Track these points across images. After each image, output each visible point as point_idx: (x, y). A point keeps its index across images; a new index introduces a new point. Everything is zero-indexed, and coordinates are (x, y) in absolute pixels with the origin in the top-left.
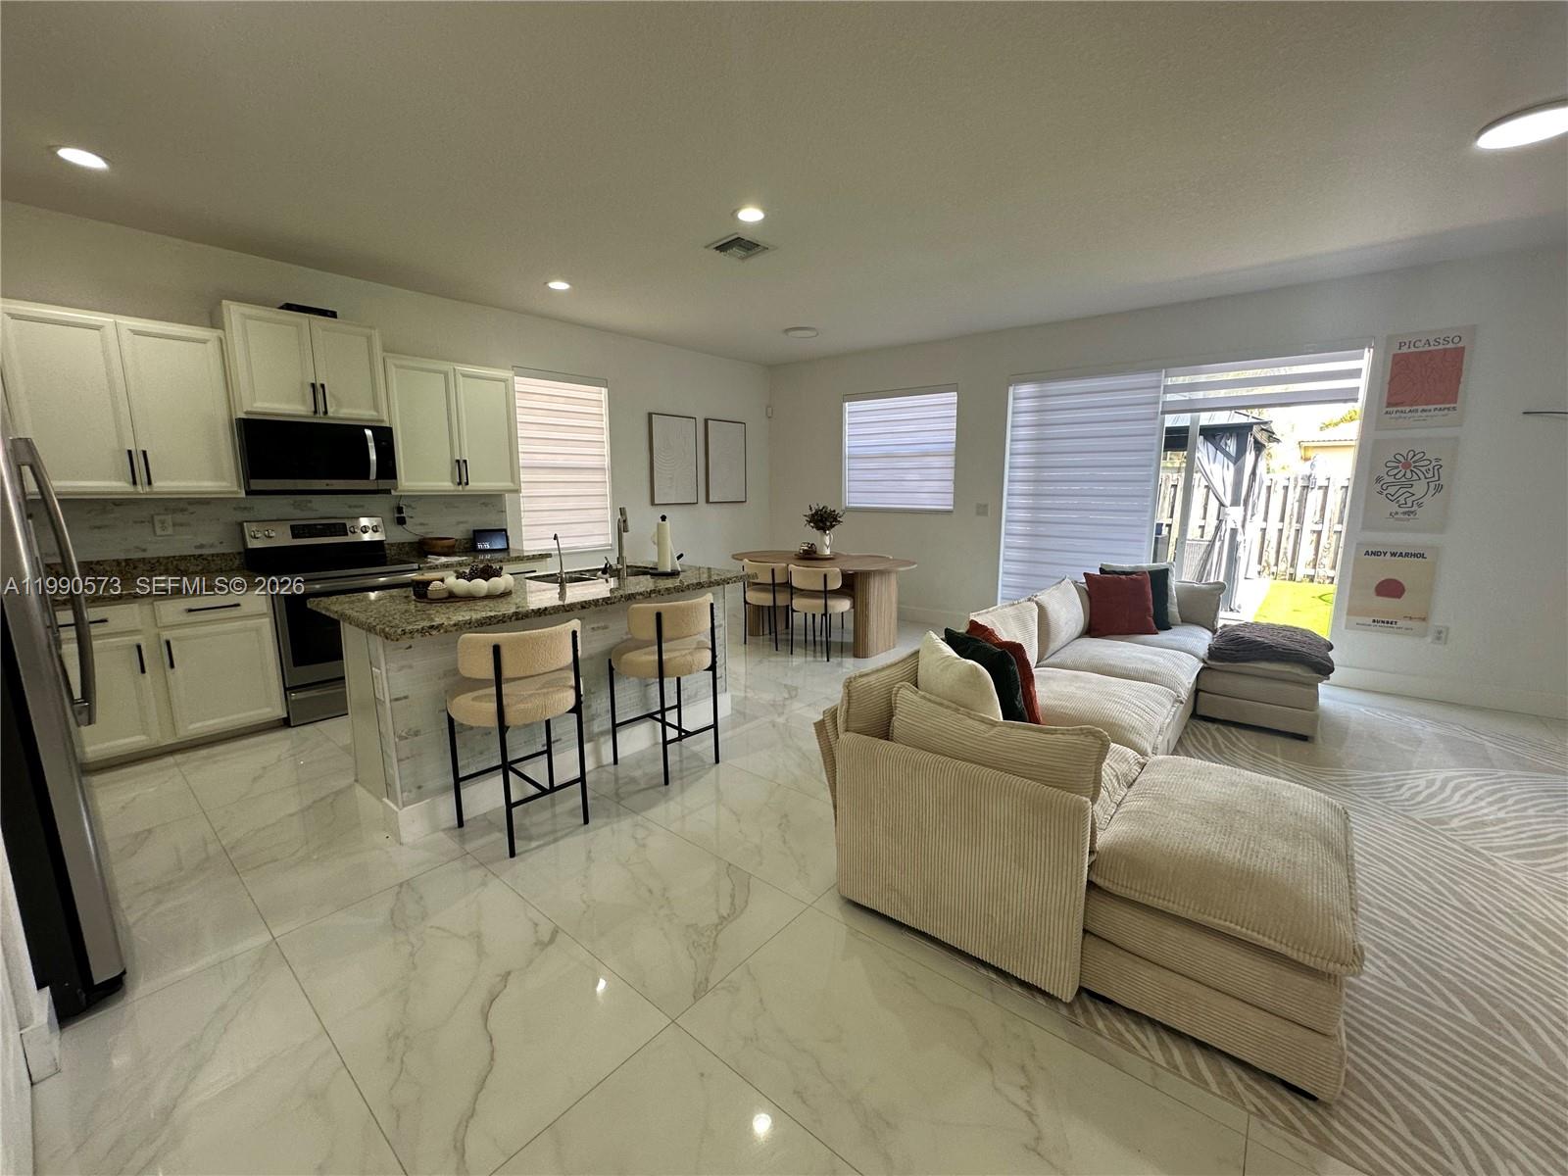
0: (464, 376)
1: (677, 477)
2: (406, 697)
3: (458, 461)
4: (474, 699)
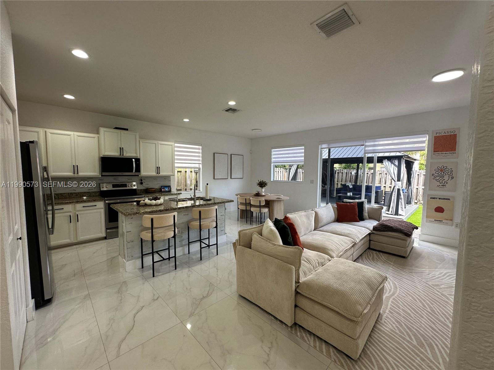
0: (160, 144)
1: (221, 171)
2: (130, 231)
3: (157, 167)
4: (146, 233)
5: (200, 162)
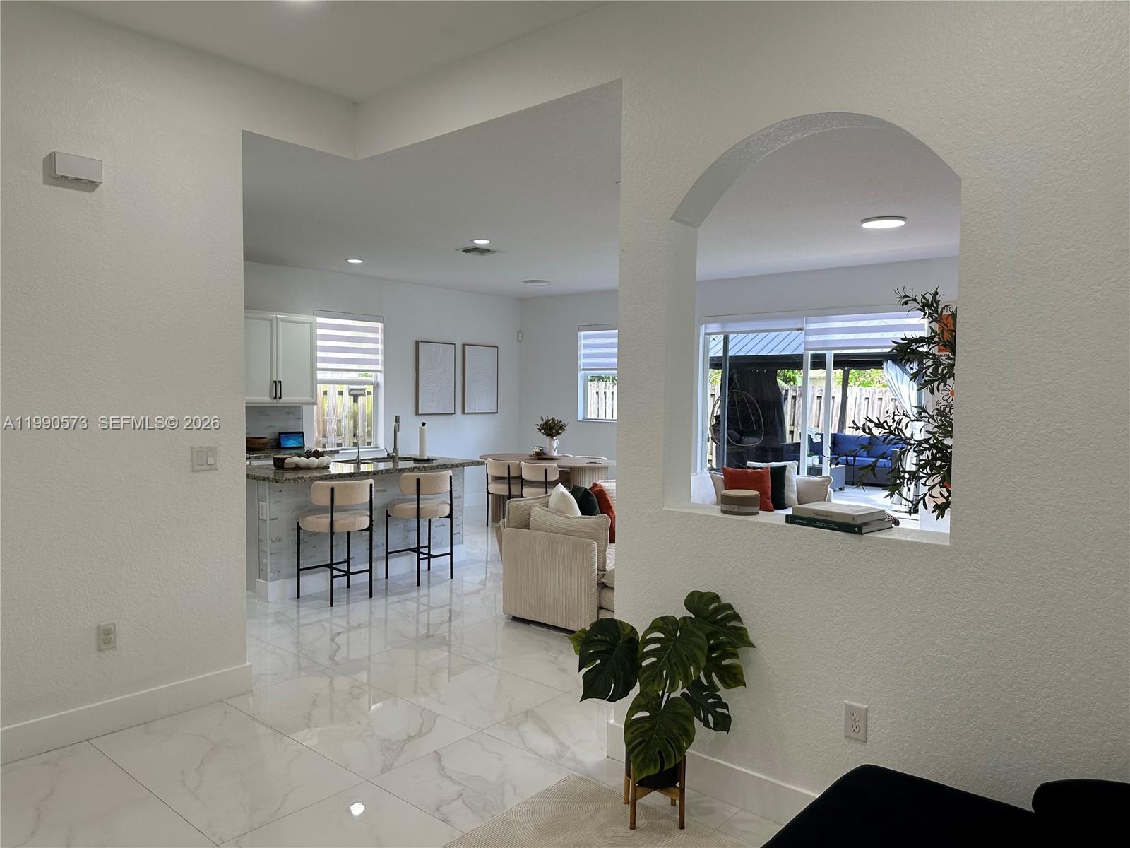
0: (282, 321)
1: (437, 392)
2: (277, 519)
3: (275, 382)
5: (379, 367)
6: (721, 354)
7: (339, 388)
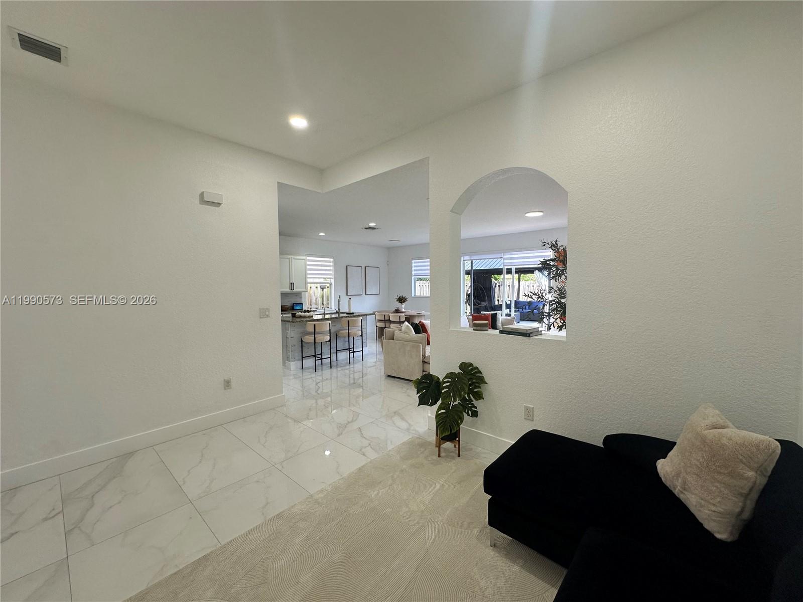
0: (294, 259)
1: (355, 284)
3: (292, 283)
4: (309, 337)
5: (332, 277)
6: (470, 269)
7: (316, 285)
